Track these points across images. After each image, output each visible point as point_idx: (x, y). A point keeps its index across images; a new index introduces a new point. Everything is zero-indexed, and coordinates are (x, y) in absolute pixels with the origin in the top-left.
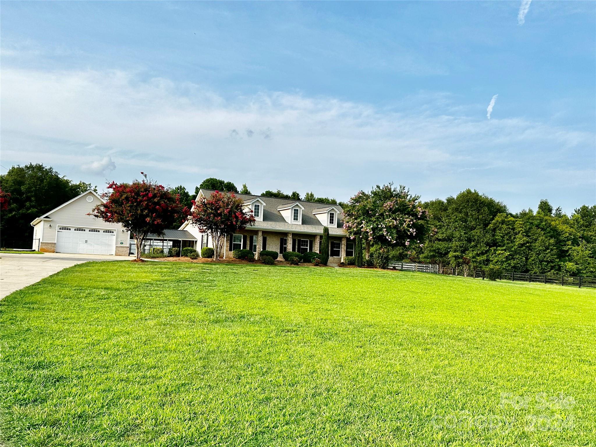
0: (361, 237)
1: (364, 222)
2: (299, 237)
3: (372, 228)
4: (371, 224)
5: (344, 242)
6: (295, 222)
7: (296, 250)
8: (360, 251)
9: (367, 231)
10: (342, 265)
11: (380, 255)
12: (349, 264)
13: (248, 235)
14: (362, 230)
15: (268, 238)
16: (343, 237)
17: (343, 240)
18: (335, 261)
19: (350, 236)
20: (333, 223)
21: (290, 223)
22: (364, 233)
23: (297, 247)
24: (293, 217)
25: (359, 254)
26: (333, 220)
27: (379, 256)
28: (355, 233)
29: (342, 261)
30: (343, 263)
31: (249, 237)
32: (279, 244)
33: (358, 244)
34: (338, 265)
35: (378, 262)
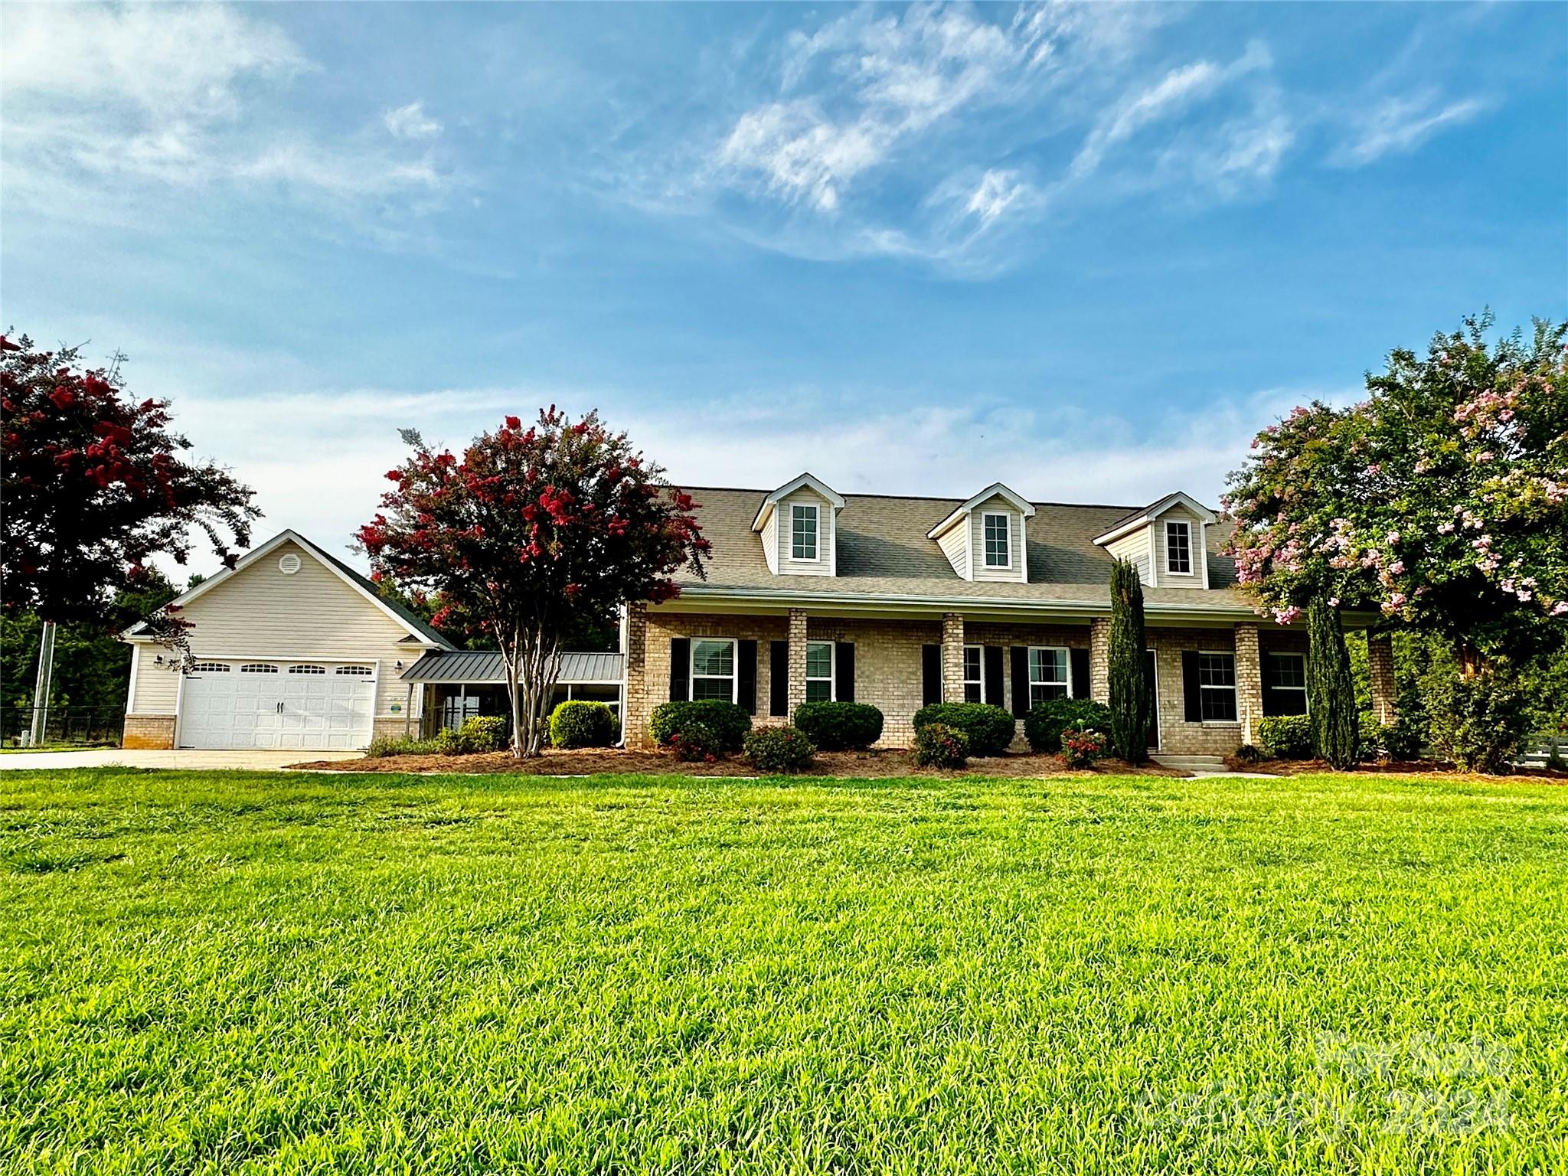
0: (1333, 602)
1: (1340, 523)
2: (1017, 637)
3: (1398, 547)
4: (1389, 526)
5: (1247, 648)
6: (996, 574)
7: (1008, 697)
8: (1337, 678)
9: (1366, 562)
10: (1246, 759)
11: (1469, 696)
12: (1281, 755)
13: (761, 638)
14: (1334, 562)
15: (860, 650)
16: (1238, 625)
17: (1242, 640)
18: (1215, 742)
19: (1274, 610)
20: (1185, 568)
21: (969, 578)
22: (1349, 583)
23: (1007, 683)
24: (984, 553)
25: (1333, 695)
26: (1185, 554)
27: (1457, 702)
28: (1302, 594)
29: (1247, 740)
30: (1248, 751)
31: (768, 646)
32: (920, 673)
33: (1323, 644)
34: (1224, 762)
35: (1457, 733)
